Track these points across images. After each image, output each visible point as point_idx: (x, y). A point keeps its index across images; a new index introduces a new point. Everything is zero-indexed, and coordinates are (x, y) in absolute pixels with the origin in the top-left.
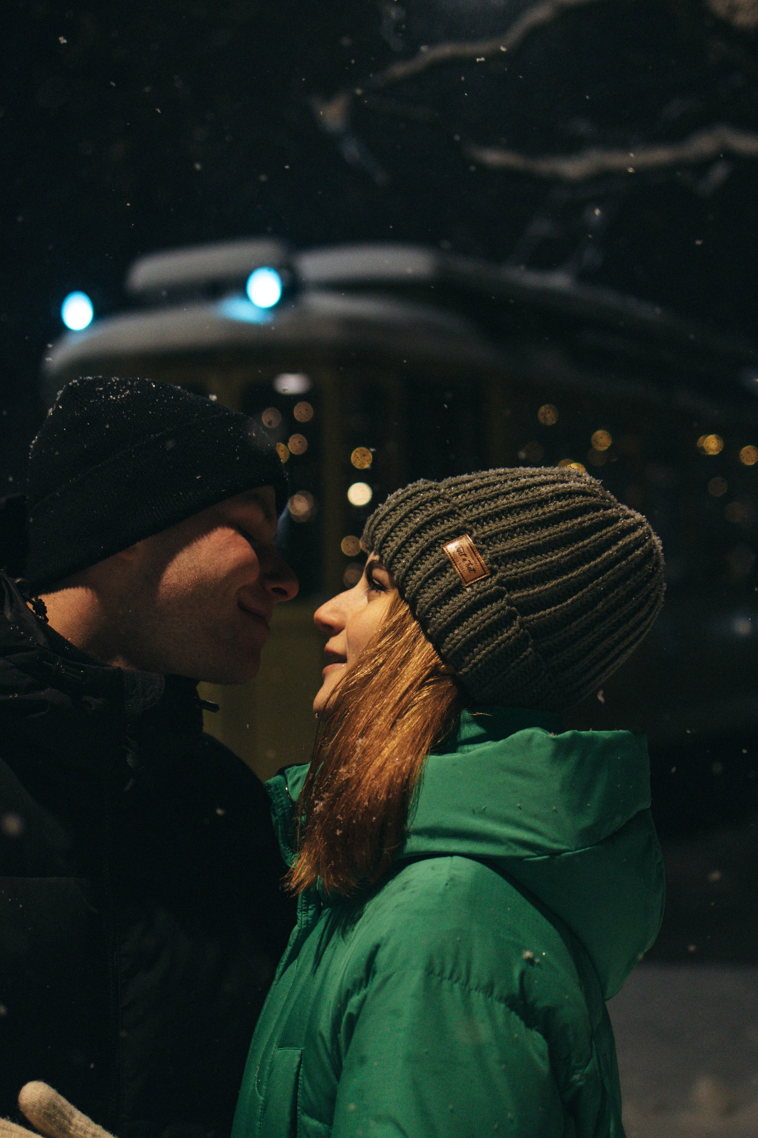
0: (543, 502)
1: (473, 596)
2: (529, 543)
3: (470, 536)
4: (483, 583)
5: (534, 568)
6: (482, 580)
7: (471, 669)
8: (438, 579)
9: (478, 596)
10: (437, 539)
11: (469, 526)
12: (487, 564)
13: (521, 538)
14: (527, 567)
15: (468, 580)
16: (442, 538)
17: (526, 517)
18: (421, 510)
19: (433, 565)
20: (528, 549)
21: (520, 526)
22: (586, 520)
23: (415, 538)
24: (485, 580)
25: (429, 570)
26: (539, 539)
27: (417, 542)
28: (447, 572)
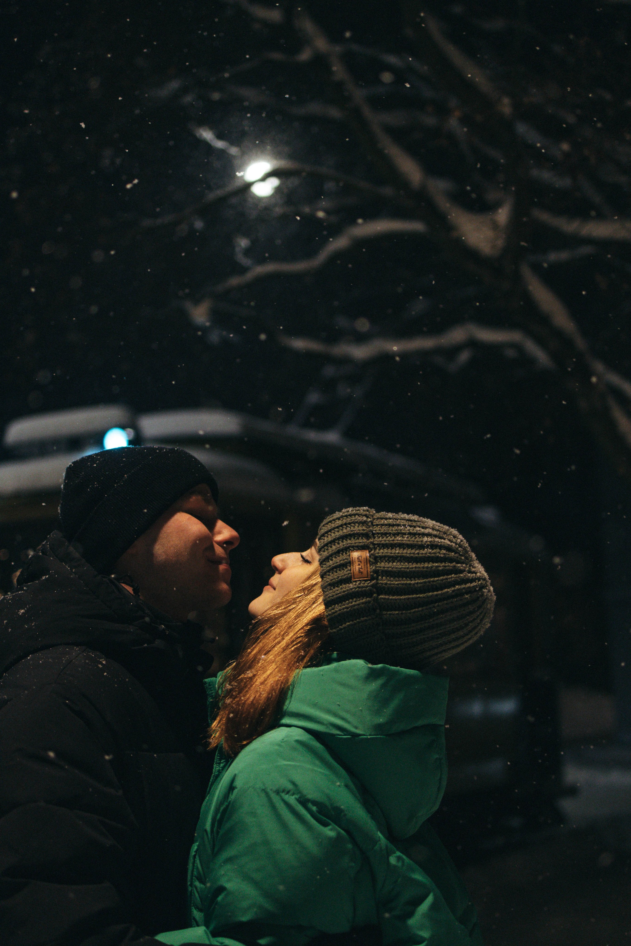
0: (422, 547)
1: (354, 588)
2: (401, 568)
3: (369, 552)
4: (363, 582)
5: (398, 584)
6: (364, 580)
7: (338, 631)
8: (340, 570)
9: (357, 589)
10: (350, 547)
11: (371, 546)
12: (371, 572)
13: (398, 564)
14: (394, 582)
15: (355, 577)
16: (353, 547)
17: (407, 552)
18: (351, 526)
19: (340, 561)
20: (399, 572)
21: (401, 557)
22: (441, 566)
23: (339, 541)
24: (366, 581)
25: (337, 563)
26: (408, 568)
27: (339, 544)
28: (346, 568)
